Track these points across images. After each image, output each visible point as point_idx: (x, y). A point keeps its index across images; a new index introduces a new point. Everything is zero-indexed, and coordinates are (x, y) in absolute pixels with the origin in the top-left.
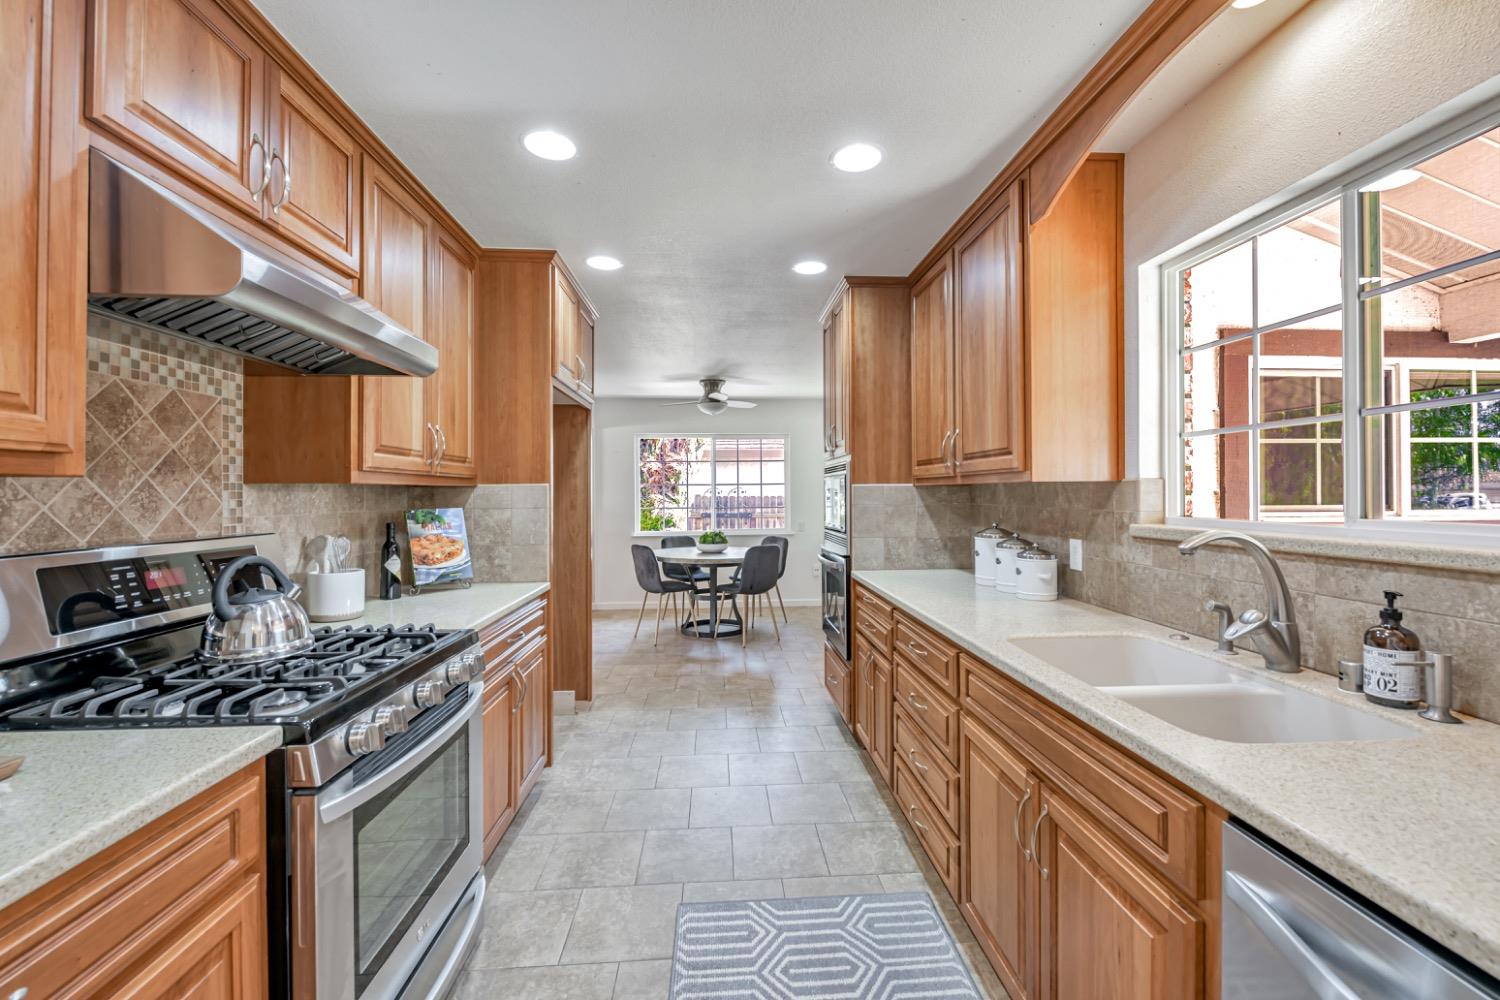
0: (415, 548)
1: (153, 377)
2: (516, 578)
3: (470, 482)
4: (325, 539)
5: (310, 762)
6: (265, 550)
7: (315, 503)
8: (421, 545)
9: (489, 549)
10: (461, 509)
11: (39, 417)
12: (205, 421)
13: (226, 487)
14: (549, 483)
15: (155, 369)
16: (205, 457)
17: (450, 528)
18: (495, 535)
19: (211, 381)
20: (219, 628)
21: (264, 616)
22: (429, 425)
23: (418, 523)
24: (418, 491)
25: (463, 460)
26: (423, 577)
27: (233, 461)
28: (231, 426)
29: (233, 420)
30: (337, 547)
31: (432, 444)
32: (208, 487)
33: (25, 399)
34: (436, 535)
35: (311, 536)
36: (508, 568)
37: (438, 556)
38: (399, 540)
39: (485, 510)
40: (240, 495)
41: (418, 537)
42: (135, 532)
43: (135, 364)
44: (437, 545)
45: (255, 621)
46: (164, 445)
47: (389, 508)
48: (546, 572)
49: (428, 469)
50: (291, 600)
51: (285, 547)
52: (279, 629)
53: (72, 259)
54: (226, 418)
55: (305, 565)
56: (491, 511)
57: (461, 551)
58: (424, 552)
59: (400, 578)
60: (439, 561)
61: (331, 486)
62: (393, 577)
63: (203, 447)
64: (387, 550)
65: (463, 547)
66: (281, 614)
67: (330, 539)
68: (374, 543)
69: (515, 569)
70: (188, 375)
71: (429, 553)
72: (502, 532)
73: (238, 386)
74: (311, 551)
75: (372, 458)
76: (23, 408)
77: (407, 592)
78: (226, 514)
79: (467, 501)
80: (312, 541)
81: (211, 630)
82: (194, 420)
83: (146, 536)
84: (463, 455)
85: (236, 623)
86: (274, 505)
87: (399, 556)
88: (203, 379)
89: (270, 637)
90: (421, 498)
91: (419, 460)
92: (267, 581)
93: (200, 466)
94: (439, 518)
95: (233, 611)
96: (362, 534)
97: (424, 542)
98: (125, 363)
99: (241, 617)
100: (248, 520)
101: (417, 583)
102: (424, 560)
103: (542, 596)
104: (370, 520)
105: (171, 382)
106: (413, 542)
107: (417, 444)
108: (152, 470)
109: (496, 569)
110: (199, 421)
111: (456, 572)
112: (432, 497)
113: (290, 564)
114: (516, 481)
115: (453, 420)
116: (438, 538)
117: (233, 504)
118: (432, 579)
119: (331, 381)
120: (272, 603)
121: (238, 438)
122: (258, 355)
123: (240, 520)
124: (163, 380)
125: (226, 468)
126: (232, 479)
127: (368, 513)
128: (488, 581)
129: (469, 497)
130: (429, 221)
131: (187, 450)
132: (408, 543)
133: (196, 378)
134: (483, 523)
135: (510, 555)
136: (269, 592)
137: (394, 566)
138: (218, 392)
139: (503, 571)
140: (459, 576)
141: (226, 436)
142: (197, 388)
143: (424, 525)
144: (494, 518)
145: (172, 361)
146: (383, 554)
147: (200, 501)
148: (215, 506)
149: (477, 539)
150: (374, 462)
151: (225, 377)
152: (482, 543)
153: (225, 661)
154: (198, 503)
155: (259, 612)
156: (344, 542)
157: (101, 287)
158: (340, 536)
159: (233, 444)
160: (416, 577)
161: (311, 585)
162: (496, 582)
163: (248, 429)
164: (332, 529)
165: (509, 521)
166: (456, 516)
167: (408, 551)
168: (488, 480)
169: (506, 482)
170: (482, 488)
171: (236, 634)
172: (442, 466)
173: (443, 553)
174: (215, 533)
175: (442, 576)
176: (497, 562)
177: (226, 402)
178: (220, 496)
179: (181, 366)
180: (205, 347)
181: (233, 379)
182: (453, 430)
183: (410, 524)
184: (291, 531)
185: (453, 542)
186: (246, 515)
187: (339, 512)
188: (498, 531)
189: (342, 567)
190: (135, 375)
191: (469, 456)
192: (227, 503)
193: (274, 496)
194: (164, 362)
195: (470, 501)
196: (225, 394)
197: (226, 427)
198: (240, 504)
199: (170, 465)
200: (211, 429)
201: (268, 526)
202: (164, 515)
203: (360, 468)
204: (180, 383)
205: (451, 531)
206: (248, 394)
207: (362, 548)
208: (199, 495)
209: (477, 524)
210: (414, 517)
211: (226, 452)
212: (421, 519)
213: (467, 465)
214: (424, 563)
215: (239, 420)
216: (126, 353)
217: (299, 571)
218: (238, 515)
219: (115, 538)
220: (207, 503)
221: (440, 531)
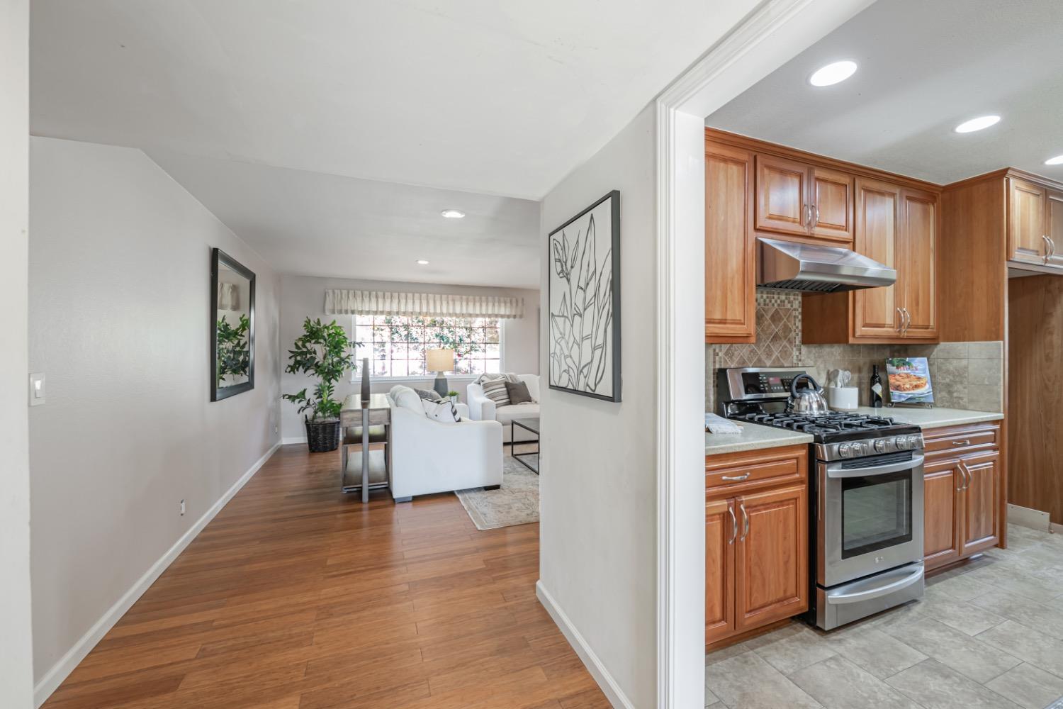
0: (892, 380)
1: (770, 304)
2: (971, 407)
3: (934, 341)
4: (838, 371)
5: (824, 451)
6: (810, 372)
7: (834, 353)
8: (896, 379)
9: (948, 385)
10: (926, 359)
11: (745, 326)
12: (787, 319)
13: (795, 346)
14: (1003, 339)
15: (771, 301)
16: (787, 334)
17: (917, 369)
18: (954, 376)
19: (789, 302)
20: (793, 401)
21: (809, 399)
22: (898, 309)
23: (893, 365)
24: (896, 347)
25: (927, 327)
26: (896, 397)
27: (797, 335)
28: (797, 320)
29: (798, 317)
30: (843, 375)
31: (900, 320)
32: (788, 346)
33: (743, 321)
34: (906, 374)
35: (831, 370)
36: (965, 400)
37: (908, 386)
38: (881, 375)
39: (946, 359)
40: (800, 350)
41: (894, 374)
42: (765, 363)
43: (765, 301)
44: (906, 380)
45: (805, 400)
46: (773, 330)
47: (877, 357)
48: (1000, 406)
49: (898, 334)
50: (819, 394)
51: (819, 374)
52: (815, 406)
53: (752, 274)
54: (795, 317)
55: (829, 384)
56: (951, 360)
57: (925, 384)
58: (898, 383)
59: (881, 396)
60: (908, 389)
61: (842, 345)
62: (878, 396)
63: (787, 329)
64: (873, 381)
65: (927, 382)
66: (816, 400)
67: (841, 372)
68: (866, 376)
69: (971, 401)
70: (781, 302)
71: (901, 384)
72: (960, 375)
73: (799, 302)
74: (832, 377)
75: (860, 330)
76: (742, 324)
77: (886, 406)
78: (795, 357)
79: (931, 354)
80: (832, 372)
81: (790, 402)
82: (783, 319)
83: (768, 364)
84: (926, 324)
85: (798, 400)
86: (814, 354)
87: (881, 384)
88: (786, 301)
89: (811, 408)
90: (899, 351)
91: (891, 330)
92: (810, 385)
93: (785, 337)
94: (909, 364)
95: (798, 395)
96: (860, 370)
97: (897, 377)
98: (762, 300)
99: (800, 398)
100: (804, 360)
101: (893, 401)
102: (898, 388)
103: (995, 422)
104: (865, 364)
105: (776, 305)
106: (890, 377)
107: (889, 320)
108: (770, 340)
109: (955, 400)
110: (785, 320)
111: (922, 397)
112: (906, 350)
113: (821, 381)
114: (973, 340)
115: (917, 304)
116: (908, 376)
117: (798, 353)
118: (903, 399)
119: (840, 294)
120: (812, 394)
121: (799, 324)
122: (807, 290)
123: (800, 360)
124: (773, 305)
125: (795, 338)
126: (797, 343)
127: (864, 360)
128: (949, 407)
129: (933, 351)
130: (897, 191)
131: (781, 331)
132: (887, 377)
133: (784, 302)
134: (944, 368)
135: (966, 391)
136: (811, 390)
137: (878, 389)
138: (792, 306)
139: (960, 401)
140: (922, 400)
141: (795, 324)
142: (784, 306)
143: (898, 367)
144: (954, 365)
145: (776, 296)
146: (871, 382)
147: (786, 352)
148: (791, 354)
149: (939, 379)
150: (860, 332)
151: (794, 299)
152: (943, 381)
153: (795, 414)
154: (785, 353)
155: (807, 397)
156: (847, 373)
157: (759, 283)
158: (845, 370)
159: (797, 327)
160: (892, 397)
161: (831, 392)
162: (954, 408)
163: (803, 320)
164: (843, 367)
165: (966, 367)
166: (921, 362)
167: (888, 382)
168: (948, 339)
169: (964, 341)
170: (943, 345)
171: (799, 405)
172: (908, 332)
173: (911, 385)
174: (791, 365)
175: (910, 399)
176: (955, 395)
177: (795, 310)
178: (792, 349)
179: (779, 298)
180: (787, 291)
181: (798, 299)
182: (917, 310)
183: (889, 367)
184: (822, 366)
185: (919, 378)
186: (803, 358)
187: (847, 358)
188: (957, 374)
189: (847, 385)
190: (765, 305)
191: (932, 323)
192: (795, 353)
193: (814, 350)
194: (773, 298)
195: (934, 353)
196: (794, 307)
197: (795, 321)
198: (800, 353)
199: (776, 338)
200: (789, 322)
201: (812, 363)
202: (774, 357)
203: (854, 336)
204: (779, 305)
205: (917, 372)
206: (804, 305)
207: (860, 378)
208: (785, 349)
209: (939, 369)
210: (892, 363)
211: (795, 331)
212: (896, 364)
213: (929, 330)
214: (897, 390)
215: (800, 317)
216: (762, 297)
217: (826, 386)
218: (799, 358)
219: (759, 365)
220: (788, 353)
221: (909, 371)
